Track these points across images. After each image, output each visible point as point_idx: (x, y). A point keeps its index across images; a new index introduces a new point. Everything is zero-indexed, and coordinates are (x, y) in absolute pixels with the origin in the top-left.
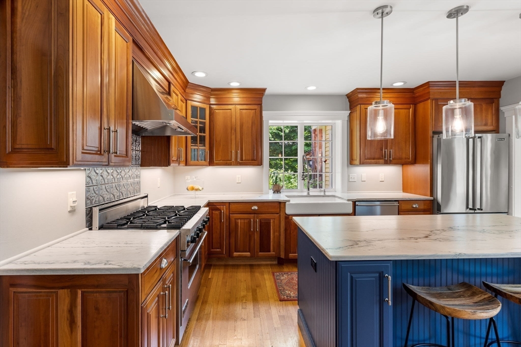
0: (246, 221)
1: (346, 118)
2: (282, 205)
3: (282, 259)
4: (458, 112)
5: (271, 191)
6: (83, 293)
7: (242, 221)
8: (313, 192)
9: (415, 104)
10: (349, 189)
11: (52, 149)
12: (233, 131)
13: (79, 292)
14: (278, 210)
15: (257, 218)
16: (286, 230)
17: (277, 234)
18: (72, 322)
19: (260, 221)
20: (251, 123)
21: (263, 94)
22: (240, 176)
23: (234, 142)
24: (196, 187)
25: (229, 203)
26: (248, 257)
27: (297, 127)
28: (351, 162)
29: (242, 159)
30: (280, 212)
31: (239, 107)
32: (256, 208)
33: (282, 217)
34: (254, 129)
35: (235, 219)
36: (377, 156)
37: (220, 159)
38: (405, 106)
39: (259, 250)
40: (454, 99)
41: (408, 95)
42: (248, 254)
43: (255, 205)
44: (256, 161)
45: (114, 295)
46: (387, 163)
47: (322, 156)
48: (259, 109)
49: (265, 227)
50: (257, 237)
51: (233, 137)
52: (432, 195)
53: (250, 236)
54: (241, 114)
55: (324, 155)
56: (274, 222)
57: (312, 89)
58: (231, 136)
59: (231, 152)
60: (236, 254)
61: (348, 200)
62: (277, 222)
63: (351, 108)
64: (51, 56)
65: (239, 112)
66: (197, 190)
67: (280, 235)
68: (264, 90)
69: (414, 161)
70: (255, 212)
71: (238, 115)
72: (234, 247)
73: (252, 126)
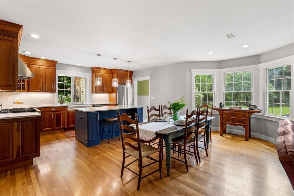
0: (49, 115)
1: (91, 76)
2: (66, 108)
3: (66, 128)
4: (115, 81)
5: (59, 104)
6: (22, 123)
7: (48, 115)
8: (77, 103)
9: (112, 74)
10: (92, 102)
11: (11, 85)
12: (41, 77)
13: (21, 123)
14: (64, 110)
15: (55, 113)
16: (68, 117)
17: (64, 119)
18: (18, 131)
19: (56, 115)
20: (50, 74)
21: (56, 63)
22: (43, 97)
23: (41, 82)
24: (20, 102)
25: (41, 108)
26: (50, 130)
27: (70, 77)
28: (92, 92)
29: (45, 90)
30: (65, 111)
31: (44, 67)
32: (54, 109)
33: (66, 112)
34: (52, 77)
35: (44, 115)
36: (101, 90)
37: (33, 89)
38: (109, 75)
39: (55, 126)
40: (114, 78)
41: (111, 71)
42: (50, 128)
43: (53, 108)
44: (53, 91)
45: (32, 122)
46: (104, 92)
47: (80, 89)
48: (54, 69)
49: (58, 117)
50: (54, 121)
51: (41, 80)
52: (116, 102)
53: (51, 121)
54: (45, 70)
55: (81, 89)
56: (62, 114)
57: (78, 64)
58: (40, 79)
59: (40, 86)
60: (44, 129)
61: (91, 105)
62: (64, 114)
63: (92, 73)
64: (11, 61)
65: (44, 69)
66: (21, 103)
67: (65, 119)
68: (57, 62)
69: (112, 93)
70: (54, 111)
71: (44, 70)
72: (43, 126)
73: (51, 76)
